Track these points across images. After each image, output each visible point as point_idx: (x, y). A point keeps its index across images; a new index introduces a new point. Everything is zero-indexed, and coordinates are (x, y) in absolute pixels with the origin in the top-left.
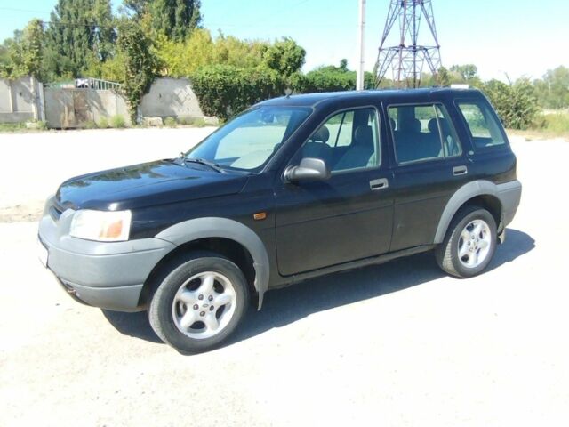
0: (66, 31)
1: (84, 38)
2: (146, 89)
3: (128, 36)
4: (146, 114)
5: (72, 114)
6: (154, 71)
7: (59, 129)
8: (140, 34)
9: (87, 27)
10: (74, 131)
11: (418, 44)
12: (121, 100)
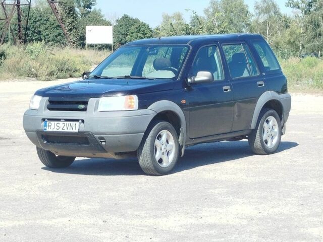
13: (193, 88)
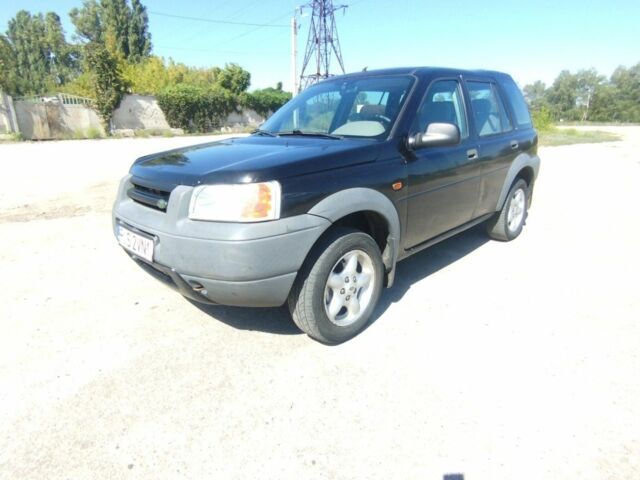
0: (20, 56)
1: (40, 62)
2: (117, 104)
3: (94, 56)
4: (119, 127)
5: (46, 126)
6: (122, 89)
7: (36, 140)
8: (106, 54)
9: (41, 52)
10: (52, 142)
11: (330, 73)
12: (93, 113)
13: (417, 155)
